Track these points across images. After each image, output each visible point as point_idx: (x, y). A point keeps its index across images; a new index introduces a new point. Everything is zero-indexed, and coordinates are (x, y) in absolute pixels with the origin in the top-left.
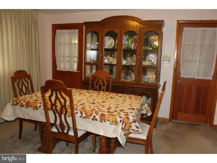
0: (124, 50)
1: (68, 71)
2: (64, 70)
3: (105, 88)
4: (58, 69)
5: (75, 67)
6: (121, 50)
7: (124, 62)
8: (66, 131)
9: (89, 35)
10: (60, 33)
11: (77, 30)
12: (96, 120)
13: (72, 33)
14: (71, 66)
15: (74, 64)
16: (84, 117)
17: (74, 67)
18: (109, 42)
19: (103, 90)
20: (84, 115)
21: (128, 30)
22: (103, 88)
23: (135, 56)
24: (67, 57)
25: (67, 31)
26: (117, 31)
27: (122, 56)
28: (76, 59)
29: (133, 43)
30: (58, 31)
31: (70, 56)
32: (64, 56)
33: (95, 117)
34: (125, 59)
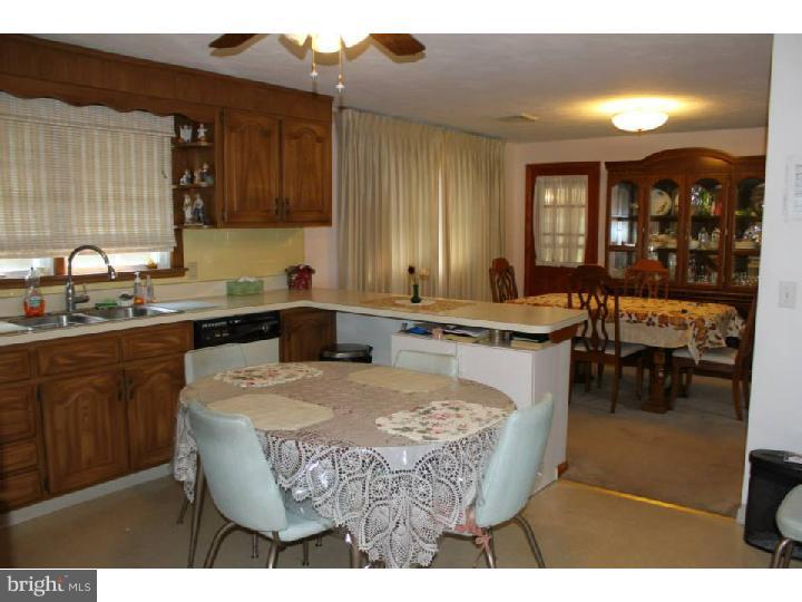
0: (695, 219)
1: (562, 268)
2: (553, 265)
3: (655, 293)
4: (538, 263)
5: (580, 258)
6: (686, 219)
7: (694, 244)
8: (600, 349)
9: (615, 189)
10: (545, 183)
11: (586, 178)
12: (654, 324)
13: (573, 183)
14: (570, 255)
15: (577, 252)
16: (635, 322)
17: (576, 257)
18: (660, 203)
19: (653, 297)
20: (634, 318)
21: (703, 176)
22: (651, 293)
23: (718, 231)
24: (562, 235)
25: (561, 178)
26: (678, 179)
27: (689, 230)
28: (582, 241)
29: (714, 204)
30: (540, 179)
31: (569, 234)
32: (554, 234)
33: (650, 319)
34: (696, 237)
